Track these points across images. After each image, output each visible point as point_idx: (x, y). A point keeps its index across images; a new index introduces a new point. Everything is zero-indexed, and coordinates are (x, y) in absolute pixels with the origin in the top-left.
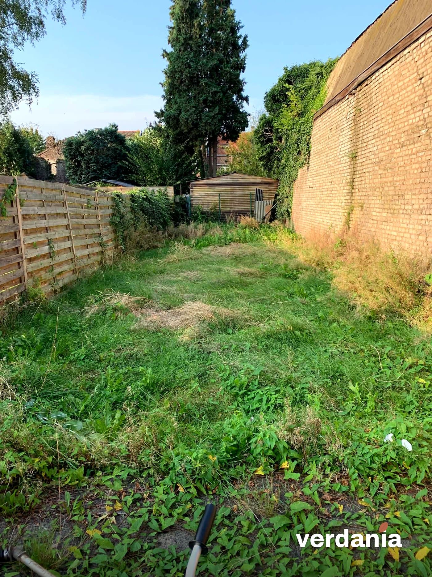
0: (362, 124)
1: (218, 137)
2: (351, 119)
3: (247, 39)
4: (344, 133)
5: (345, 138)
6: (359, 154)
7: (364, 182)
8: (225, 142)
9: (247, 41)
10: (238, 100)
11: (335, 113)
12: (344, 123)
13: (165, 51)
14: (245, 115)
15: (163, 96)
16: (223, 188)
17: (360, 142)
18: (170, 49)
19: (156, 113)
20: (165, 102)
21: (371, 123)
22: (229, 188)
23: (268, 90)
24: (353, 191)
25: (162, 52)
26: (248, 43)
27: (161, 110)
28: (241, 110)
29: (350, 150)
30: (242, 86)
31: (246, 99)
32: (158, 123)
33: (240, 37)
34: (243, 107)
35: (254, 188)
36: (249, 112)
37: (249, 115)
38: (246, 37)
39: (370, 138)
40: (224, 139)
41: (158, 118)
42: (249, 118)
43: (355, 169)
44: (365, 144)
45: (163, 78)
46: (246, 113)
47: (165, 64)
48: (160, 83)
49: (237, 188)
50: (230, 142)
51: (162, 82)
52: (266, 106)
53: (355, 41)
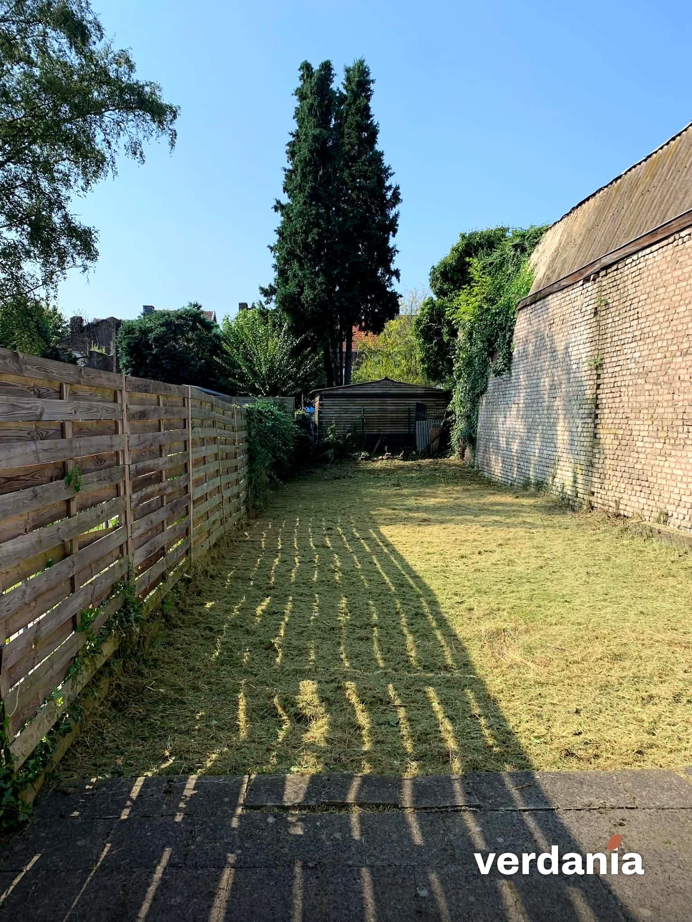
0: (610, 320)
1: (354, 327)
2: (589, 312)
3: (400, 191)
4: (577, 330)
5: (579, 338)
6: (606, 361)
7: (618, 400)
8: (363, 334)
9: (399, 194)
10: (383, 275)
11: (559, 302)
12: (576, 317)
13: (278, 202)
14: (394, 297)
15: (275, 266)
16: (368, 401)
17: (609, 345)
18: (285, 200)
19: (262, 289)
20: (276, 273)
21: (627, 320)
22: (376, 401)
23: (436, 265)
24: (598, 412)
25: (275, 203)
26: (400, 197)
27: (270, 286)
28: (388, 289)
29: (589, 354)
30: (392, 256)
31: (397, 273)
32: (263, 304)
33: (390, 187)
34: (391, 285)
35: (413, 402)
36: (399, 293)
37: (401, 296)
38: (397, 188)
39: (626, 341)
40: (362, 329)
41: (265, 296)
42: (400, 301)
43: (599, 382)
44: (618, 348)
45: (274, 239)
46: (396, 293)
47: (277, 219)
48: (269, 246)
49: (390, 401)
50: (370, 334)
51: (272, 245)
52: (433, 286)
53: (577, 207)
